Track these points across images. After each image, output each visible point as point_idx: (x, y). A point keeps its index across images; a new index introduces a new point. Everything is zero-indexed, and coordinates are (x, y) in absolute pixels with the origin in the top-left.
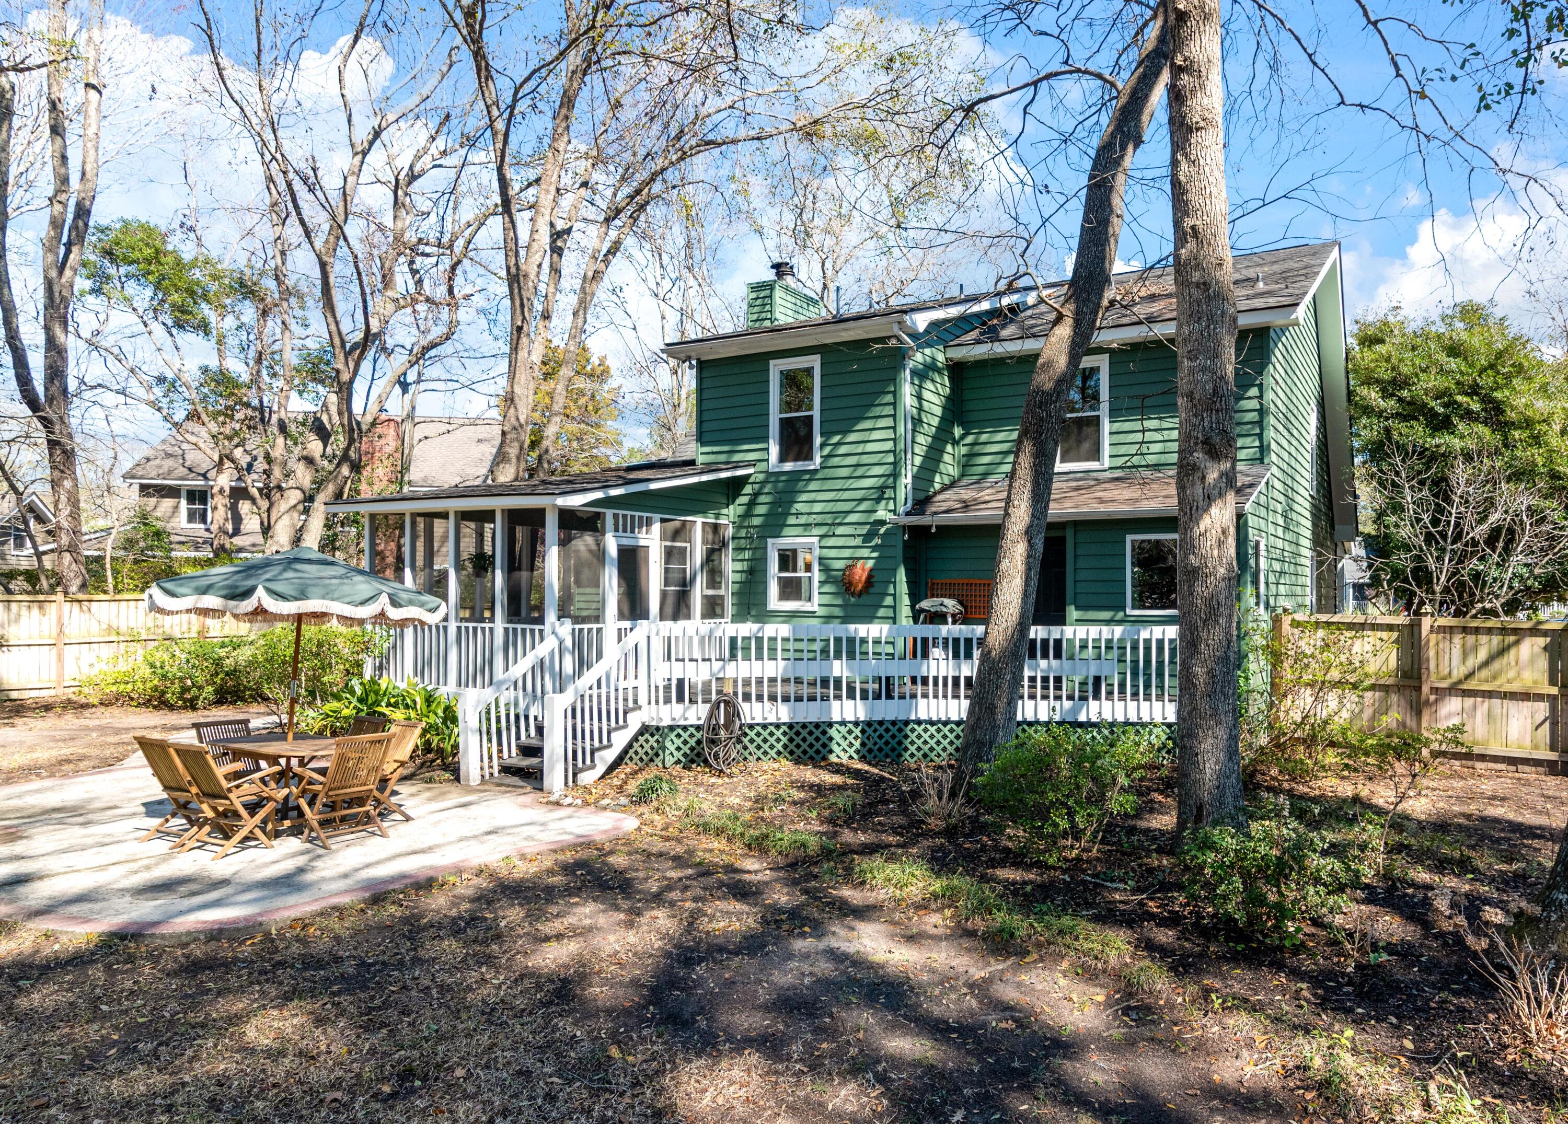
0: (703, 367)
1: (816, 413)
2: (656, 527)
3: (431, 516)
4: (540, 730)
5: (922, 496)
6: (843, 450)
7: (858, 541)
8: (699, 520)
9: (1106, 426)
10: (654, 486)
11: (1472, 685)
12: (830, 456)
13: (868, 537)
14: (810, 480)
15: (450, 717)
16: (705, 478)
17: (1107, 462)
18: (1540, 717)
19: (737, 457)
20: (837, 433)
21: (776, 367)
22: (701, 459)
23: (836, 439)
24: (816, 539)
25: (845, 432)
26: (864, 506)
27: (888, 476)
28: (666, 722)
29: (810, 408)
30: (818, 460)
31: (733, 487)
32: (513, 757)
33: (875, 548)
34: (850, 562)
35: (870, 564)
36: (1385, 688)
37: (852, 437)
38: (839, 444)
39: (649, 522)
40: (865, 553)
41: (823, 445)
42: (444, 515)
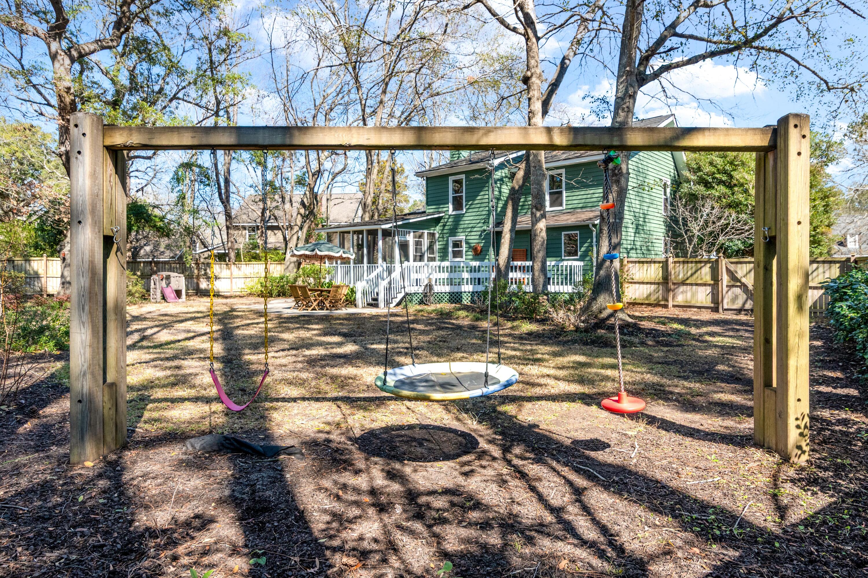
0: (428, 179)
1: (464, 194)
2: (412, 234)
3: (344, 233)
4: (377, 294)
5: (499, 221)
6: (473, 206)
7: (478, 237)
8: (426, 232)
9: (564, 194)
10: (411, 221)
11: (688, 282)
12: (468, 209)
13: (480, 236)
14: (463, 217)
15: (353, 291)
16: (429, 217)
17: (564, 207)
18: (708, 292)
19: (440, 210)
20: (471, 201)
21: (451, 179)
22: (428, 211)
23: (470, 203)
24: (464, 237)
25: (474, 200)
26: (480, 225)
28: (413, 292)
29: (462, 192)
30: (465, 210)
31: (438, 220)
32: (371, 301)
33: (483, 239)
34: (476, 244)
35: (482, 244)
36: (658, 284)
37: (476, 202)
39: (409, 233)
40: (480, 241)
41: (466, 205)
42: (348, 232)
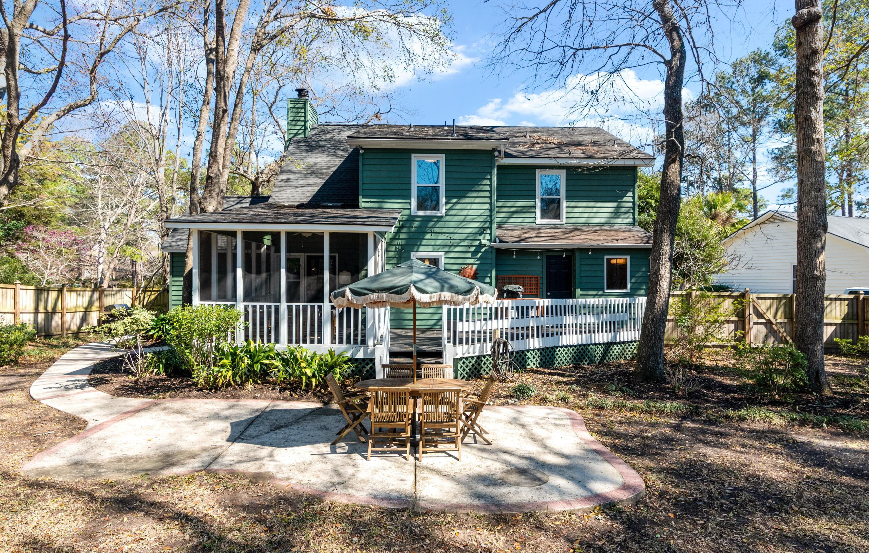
0: (365, 152)
1: (442, 186)
7: (469, 255)
9: (564, 204)
12: (450, 209)
13: (474, 253)
14: (438, 221)
17: (565, 221)
19: (385, 206)
20: (455, 197)
21: (415, 158)
22: (363, 205)
23: (454, 201)
24: (442, 253)
25: (461, 197)
26: (473, 237)
27: (485, 222)
29: (438, 182)
30: (444, 211)
33: (478, 259)
34: (464, 266)
35: (475, 267)
37: (465, 200)
38: (456, 203)
40: (472, 261)
41: (446, 203)
